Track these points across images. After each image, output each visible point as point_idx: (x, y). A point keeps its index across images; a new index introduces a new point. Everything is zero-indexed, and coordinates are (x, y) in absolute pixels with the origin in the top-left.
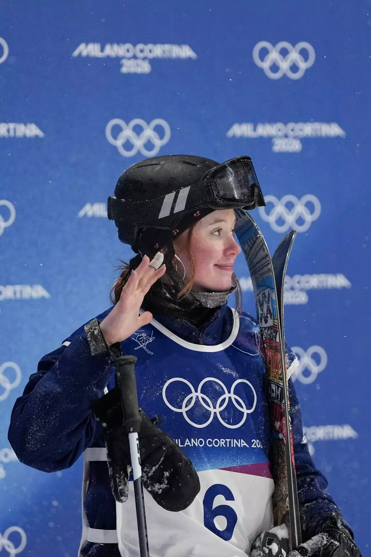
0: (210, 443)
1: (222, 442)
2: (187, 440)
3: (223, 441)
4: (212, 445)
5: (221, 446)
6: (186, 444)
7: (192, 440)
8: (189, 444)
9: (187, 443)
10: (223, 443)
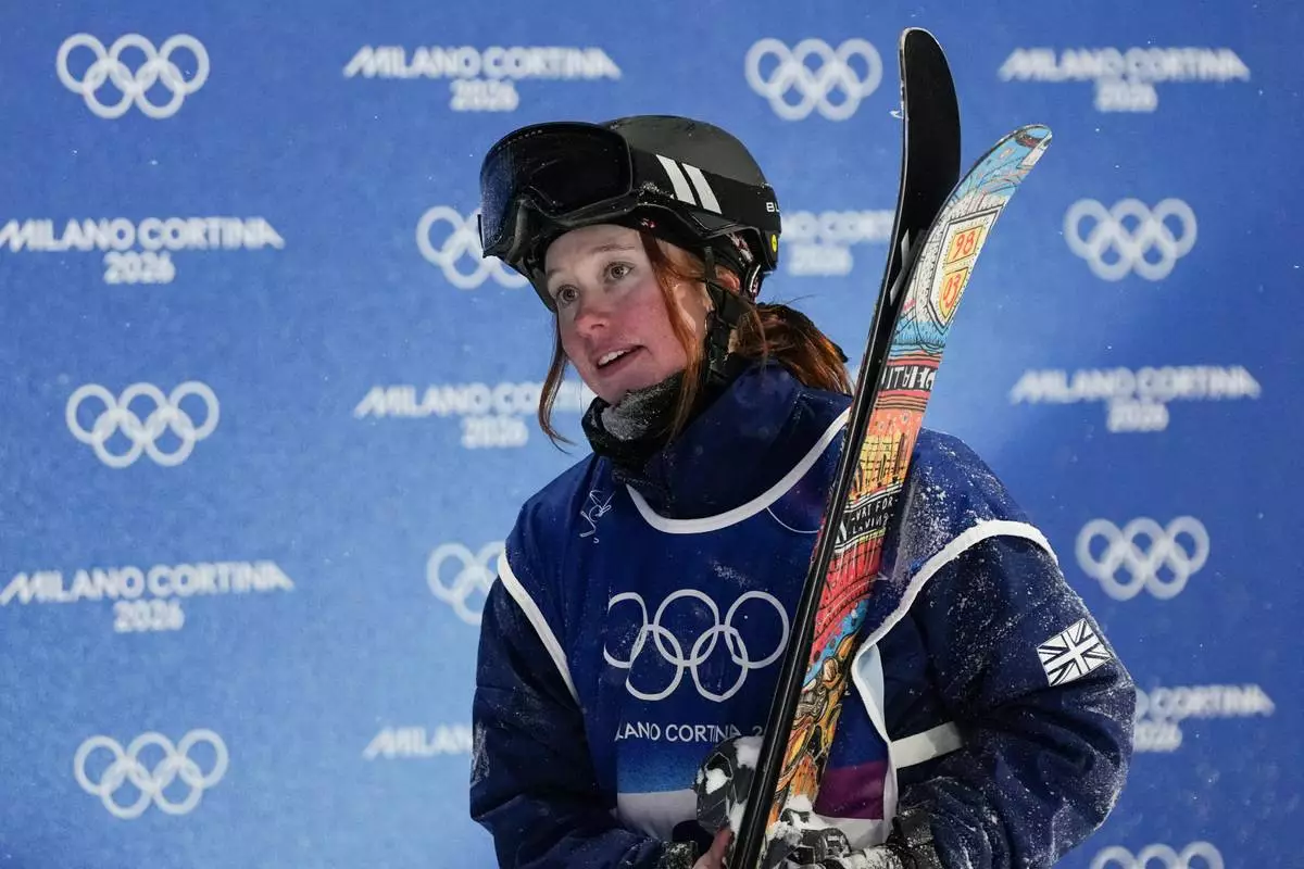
0: (673, 733)
1: (698, 732)
2: (629, 726)
3: (700, 730)
4: (676, 738)
5: (697, 740)
6: (627, 733)
7: (640, 725)
8: (634, 732)
9: (630, 730)
10: (701, 734)
